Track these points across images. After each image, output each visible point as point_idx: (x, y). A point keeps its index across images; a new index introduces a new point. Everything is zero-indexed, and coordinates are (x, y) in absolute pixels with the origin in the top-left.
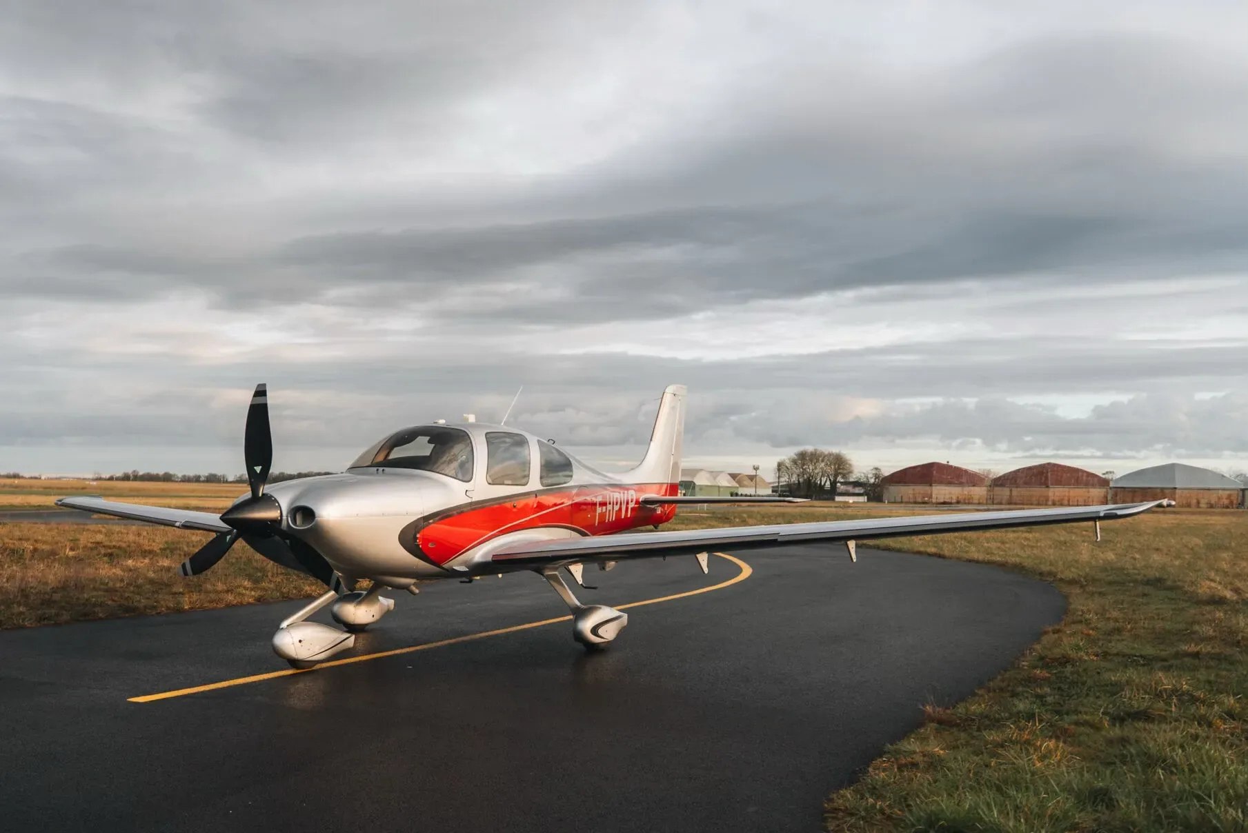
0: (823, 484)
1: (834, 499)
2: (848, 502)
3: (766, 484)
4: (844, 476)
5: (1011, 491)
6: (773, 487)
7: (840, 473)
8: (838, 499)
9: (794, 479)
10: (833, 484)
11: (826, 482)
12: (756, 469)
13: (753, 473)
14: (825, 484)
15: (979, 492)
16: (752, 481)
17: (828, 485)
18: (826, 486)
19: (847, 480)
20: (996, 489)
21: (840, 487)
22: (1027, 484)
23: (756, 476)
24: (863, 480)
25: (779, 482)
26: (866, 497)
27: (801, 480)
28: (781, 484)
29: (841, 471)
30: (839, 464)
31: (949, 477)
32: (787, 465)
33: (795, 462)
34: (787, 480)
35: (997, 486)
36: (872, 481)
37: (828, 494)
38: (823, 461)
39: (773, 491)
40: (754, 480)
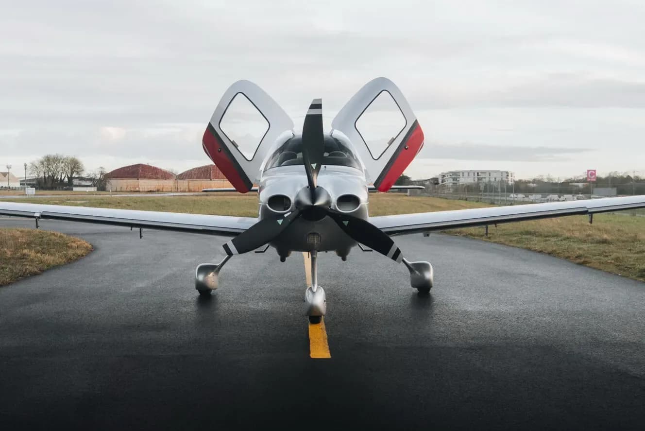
0: (62, 178)
1: (72, 190)
2: (86, 192)
3: (15, 180)
4: (78, 173)
5: (189, 183)
6: (21, 181)
7: (75, 171)
8: (75, 189)
9: (42, 175)
10: (71, 179)
11: (65, 177)
12: (9, 168)
13: (7, 171)
14: (64, 179)
15: (169, 183)
16: (5, 176)
17: (66, 180)
18: (65, 180)
19: (81, 176)
20: (179, 181)
21: (75, 182)
22: (198, 178)
23: (8, 173)
24: (92, 176)
25: (25, 178)
26: (96, 188)
27: (47, 176)
28: (27, 179)
29: (76, 170)
30: (75, 165)
31: (150, 174)
32: (36, 165)
33: (42, 163)
34: (36, 176)
35: (180, 179)
36: (98, 176)
37: (68, 185)
38: (62, 163)
39: (21, 184)
40: (7, 176)
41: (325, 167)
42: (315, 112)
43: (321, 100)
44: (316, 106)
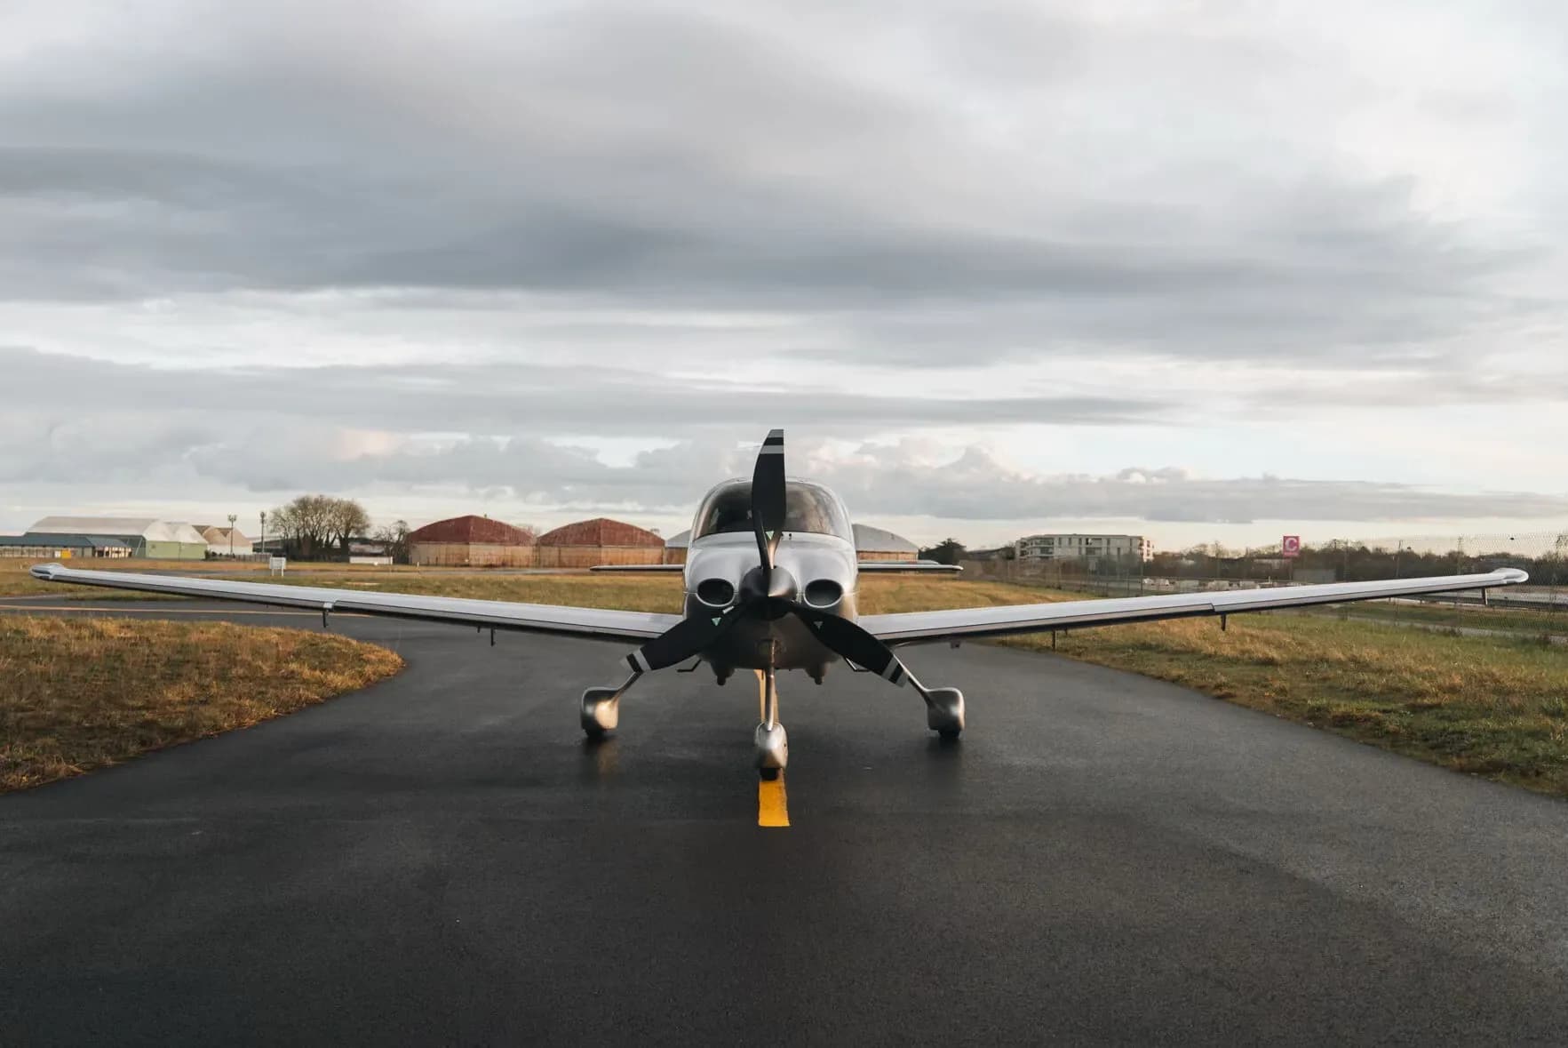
0: (330, 540)
1: (348, 561)
2: (372, 565)
3: (244, 541)
4: (358, 532)
5: (560, 551)
6: (254, 544)
7: (353, 527)
8: (353, 560)
9: (292, 534)
10: (345, 541)
11: (335, 537)
12: (232, 519)
13: (228, 525)
14: (333, 541)
15: (524, 552)
16: (225, 535)
17: (337, 543)
18: (334, 544)
19: (363, 536)
20: (543, 548)
21: (354, 547)
22: (578, 542)
23: (232, 529)
24: (384, 536)
25: (262, 538)
26: (392, 558)
27: (302, 535)
28: (265, 540)
29: (355, 525)
30: (353, 516)
31: (489, 534)
32: (282, 515)
33: (293, 511)
34: (283, 535)
35: (544, 544)
36: (396, 537)
37: (343, 554)
38: (330, 512)
39: (254, 550)
40: (229, 535)
41: (790, 535)
42: (773, 450)
43: (781, 431)
44: (775, 440)
